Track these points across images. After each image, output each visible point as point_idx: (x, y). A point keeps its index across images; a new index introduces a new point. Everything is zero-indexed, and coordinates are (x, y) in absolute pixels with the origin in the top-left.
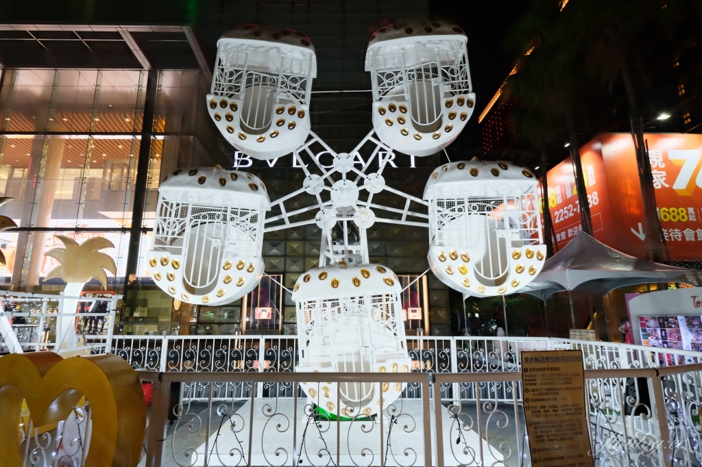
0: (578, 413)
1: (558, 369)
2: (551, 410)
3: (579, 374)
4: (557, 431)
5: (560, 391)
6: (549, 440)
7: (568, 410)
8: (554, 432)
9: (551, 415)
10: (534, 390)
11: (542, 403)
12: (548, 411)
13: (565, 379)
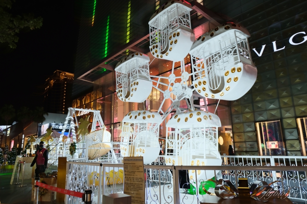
0: (142, 182)
1: (135, 164)
2: (132, 179)
3: (142, 166)
4: (133, 187)
5: (135, 172)
6: (130, 190)
7: (138, 180)
8: (132, 187)
9: (132, 181)
10: (127, 171)
11: (130, 176)
12: (131, 179)
13: (137, 168)
